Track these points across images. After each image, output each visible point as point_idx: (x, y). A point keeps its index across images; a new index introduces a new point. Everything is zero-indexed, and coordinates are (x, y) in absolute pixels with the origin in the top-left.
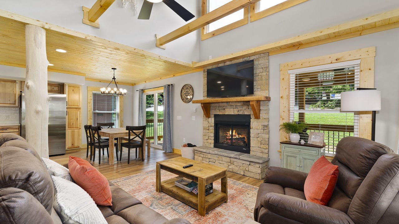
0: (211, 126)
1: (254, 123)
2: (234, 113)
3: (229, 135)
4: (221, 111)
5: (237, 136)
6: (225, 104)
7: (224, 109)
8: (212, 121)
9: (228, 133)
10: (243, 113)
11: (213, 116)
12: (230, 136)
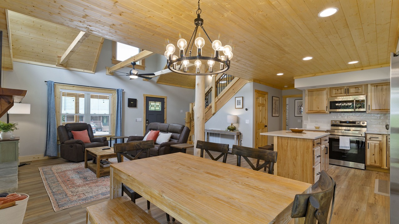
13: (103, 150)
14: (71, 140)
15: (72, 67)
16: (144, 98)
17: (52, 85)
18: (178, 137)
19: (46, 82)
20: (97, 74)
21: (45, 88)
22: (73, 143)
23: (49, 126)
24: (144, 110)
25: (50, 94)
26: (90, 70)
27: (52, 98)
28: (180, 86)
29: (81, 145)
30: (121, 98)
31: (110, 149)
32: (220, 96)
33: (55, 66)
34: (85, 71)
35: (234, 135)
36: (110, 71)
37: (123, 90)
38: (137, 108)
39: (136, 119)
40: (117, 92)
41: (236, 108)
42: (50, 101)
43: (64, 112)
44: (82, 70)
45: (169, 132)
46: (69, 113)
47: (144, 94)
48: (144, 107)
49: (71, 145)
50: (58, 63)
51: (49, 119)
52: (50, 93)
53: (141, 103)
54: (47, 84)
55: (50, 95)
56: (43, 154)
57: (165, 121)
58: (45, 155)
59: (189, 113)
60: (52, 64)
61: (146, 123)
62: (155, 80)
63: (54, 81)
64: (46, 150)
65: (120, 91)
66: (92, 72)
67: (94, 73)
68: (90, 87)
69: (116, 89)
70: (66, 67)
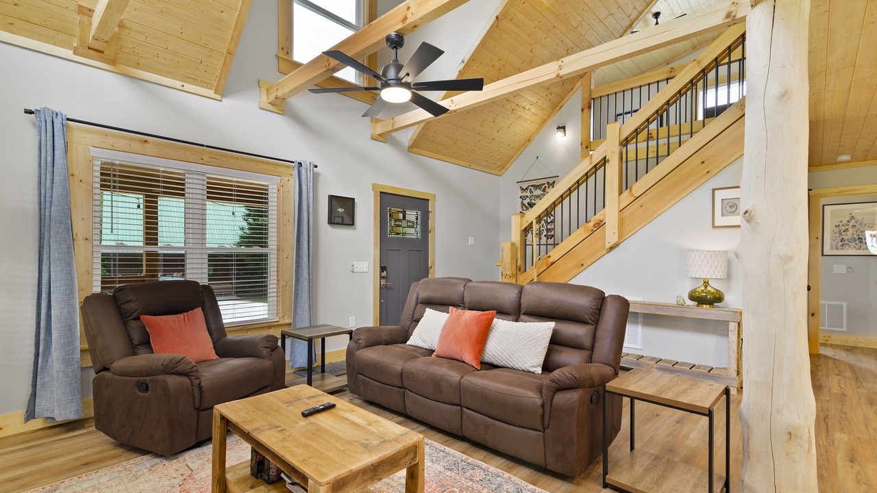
13: (305, 415)
14: (142, 360)
15: (137, 65)
16: (375, 196)
17: (58, 125)
18: (587, 342)
19: (31, 112)
20: (229, 104)
21: (27, 138)
22: (151, 372)
23: (44, 296)
24: (376, 234)
25: (49, 165)
26: (206, 85)
27: (57, 179)
28: (467, 164)
29: (185, 379)
30: (311, 194)
31: (331, 407)
32: (638, 188)
33: (69, 53)
34: (188, 87)
35: (726, 323)
36: (272, 97)
37: (316, 166)
38: (355, 229)
39: (353, 265)
40: (296, 173)
41: (714, 227)
42: (48, 194)
43: (108, 237)
44: (178, 84)
45: (523, 317)
46: (128, 244)
47: (373, 184)
48: (375, 225)
49: (144, 381)
50: (82, 41)
51: (45, 268)
52: (49, 159)
53: (366, 213)
54: (34, 124)
55: (49, 169)
56: (21, 411)
57: (431, 271)
58: (30, 414)
59: (513, 244)
60: (55, 44)
61: (382, 278)
62: (406, 138)
63: (64, 113)
64: (34, 395)
65: (309, 168)
66: (211, 93)
67: (218, 97)
68: (207, 146)
69: (293, 162)
70: (113, 62)
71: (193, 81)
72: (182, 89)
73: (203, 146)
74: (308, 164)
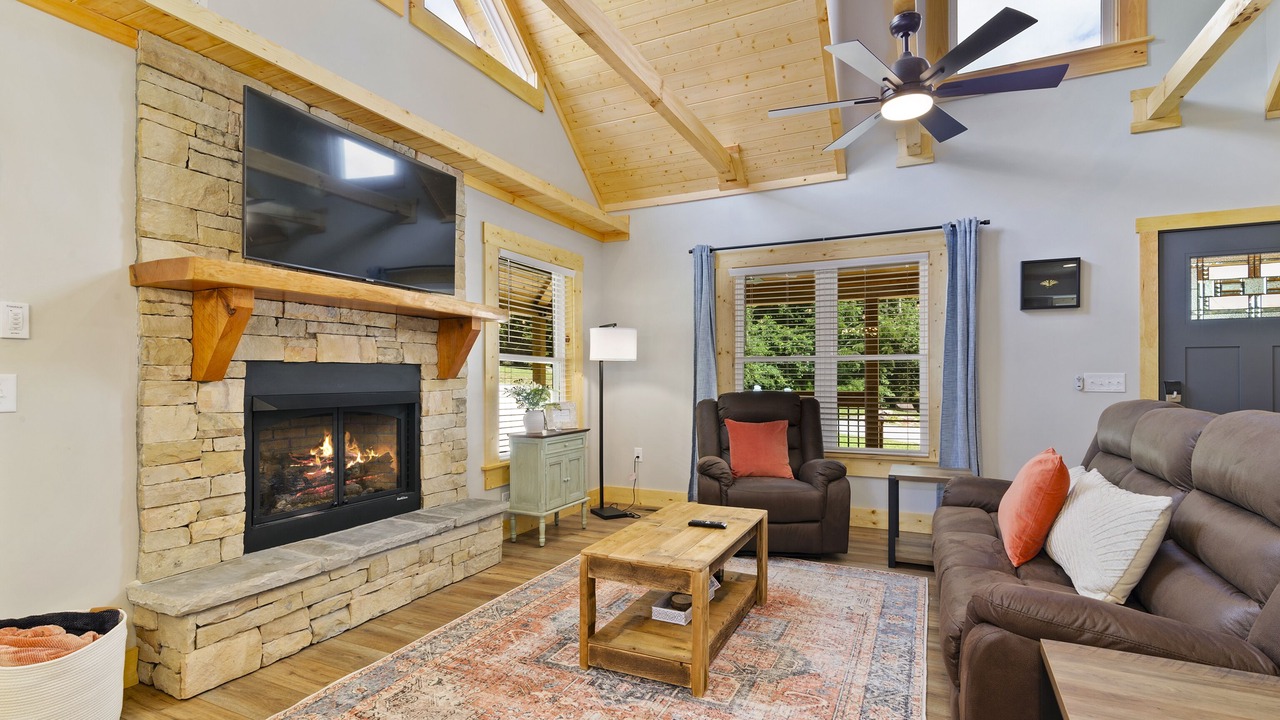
0: (225, 434)
1: (434, 397)
2: (361, 357)
3: (318, 462)
4: (293, 342)
5: (359, 455)
6: (320, 312)
7: (314, 336)
8: (227, 403)
9: (313, 453)
10: (396, 358)
11: (240, 370)
12: (324, 467)
15: (764, 178)
16: (1144, 243)
17: (705, 258)
19: (691, 252)
20: (855, 179)
26: (827, 168)
30: (972, 268)
33: (716, 192)
34: (811, 178)
37: (986, 222)
39: (1081, 380)
40: (947, 240)
44: (799, 180)
47: (1142, 221)
65: (968, 230)
66: (834, 175)
67: (843, 176)
68: (826, 239)
69: (941, 227)
70: (747, 184)
71: (814, 170)
72: (805, 183)
73: (821, 240)
74: (967, 222)
